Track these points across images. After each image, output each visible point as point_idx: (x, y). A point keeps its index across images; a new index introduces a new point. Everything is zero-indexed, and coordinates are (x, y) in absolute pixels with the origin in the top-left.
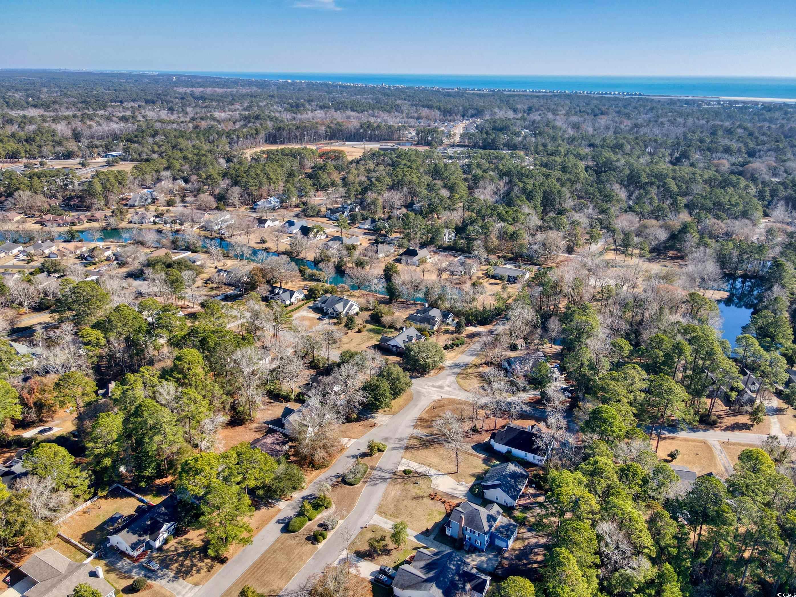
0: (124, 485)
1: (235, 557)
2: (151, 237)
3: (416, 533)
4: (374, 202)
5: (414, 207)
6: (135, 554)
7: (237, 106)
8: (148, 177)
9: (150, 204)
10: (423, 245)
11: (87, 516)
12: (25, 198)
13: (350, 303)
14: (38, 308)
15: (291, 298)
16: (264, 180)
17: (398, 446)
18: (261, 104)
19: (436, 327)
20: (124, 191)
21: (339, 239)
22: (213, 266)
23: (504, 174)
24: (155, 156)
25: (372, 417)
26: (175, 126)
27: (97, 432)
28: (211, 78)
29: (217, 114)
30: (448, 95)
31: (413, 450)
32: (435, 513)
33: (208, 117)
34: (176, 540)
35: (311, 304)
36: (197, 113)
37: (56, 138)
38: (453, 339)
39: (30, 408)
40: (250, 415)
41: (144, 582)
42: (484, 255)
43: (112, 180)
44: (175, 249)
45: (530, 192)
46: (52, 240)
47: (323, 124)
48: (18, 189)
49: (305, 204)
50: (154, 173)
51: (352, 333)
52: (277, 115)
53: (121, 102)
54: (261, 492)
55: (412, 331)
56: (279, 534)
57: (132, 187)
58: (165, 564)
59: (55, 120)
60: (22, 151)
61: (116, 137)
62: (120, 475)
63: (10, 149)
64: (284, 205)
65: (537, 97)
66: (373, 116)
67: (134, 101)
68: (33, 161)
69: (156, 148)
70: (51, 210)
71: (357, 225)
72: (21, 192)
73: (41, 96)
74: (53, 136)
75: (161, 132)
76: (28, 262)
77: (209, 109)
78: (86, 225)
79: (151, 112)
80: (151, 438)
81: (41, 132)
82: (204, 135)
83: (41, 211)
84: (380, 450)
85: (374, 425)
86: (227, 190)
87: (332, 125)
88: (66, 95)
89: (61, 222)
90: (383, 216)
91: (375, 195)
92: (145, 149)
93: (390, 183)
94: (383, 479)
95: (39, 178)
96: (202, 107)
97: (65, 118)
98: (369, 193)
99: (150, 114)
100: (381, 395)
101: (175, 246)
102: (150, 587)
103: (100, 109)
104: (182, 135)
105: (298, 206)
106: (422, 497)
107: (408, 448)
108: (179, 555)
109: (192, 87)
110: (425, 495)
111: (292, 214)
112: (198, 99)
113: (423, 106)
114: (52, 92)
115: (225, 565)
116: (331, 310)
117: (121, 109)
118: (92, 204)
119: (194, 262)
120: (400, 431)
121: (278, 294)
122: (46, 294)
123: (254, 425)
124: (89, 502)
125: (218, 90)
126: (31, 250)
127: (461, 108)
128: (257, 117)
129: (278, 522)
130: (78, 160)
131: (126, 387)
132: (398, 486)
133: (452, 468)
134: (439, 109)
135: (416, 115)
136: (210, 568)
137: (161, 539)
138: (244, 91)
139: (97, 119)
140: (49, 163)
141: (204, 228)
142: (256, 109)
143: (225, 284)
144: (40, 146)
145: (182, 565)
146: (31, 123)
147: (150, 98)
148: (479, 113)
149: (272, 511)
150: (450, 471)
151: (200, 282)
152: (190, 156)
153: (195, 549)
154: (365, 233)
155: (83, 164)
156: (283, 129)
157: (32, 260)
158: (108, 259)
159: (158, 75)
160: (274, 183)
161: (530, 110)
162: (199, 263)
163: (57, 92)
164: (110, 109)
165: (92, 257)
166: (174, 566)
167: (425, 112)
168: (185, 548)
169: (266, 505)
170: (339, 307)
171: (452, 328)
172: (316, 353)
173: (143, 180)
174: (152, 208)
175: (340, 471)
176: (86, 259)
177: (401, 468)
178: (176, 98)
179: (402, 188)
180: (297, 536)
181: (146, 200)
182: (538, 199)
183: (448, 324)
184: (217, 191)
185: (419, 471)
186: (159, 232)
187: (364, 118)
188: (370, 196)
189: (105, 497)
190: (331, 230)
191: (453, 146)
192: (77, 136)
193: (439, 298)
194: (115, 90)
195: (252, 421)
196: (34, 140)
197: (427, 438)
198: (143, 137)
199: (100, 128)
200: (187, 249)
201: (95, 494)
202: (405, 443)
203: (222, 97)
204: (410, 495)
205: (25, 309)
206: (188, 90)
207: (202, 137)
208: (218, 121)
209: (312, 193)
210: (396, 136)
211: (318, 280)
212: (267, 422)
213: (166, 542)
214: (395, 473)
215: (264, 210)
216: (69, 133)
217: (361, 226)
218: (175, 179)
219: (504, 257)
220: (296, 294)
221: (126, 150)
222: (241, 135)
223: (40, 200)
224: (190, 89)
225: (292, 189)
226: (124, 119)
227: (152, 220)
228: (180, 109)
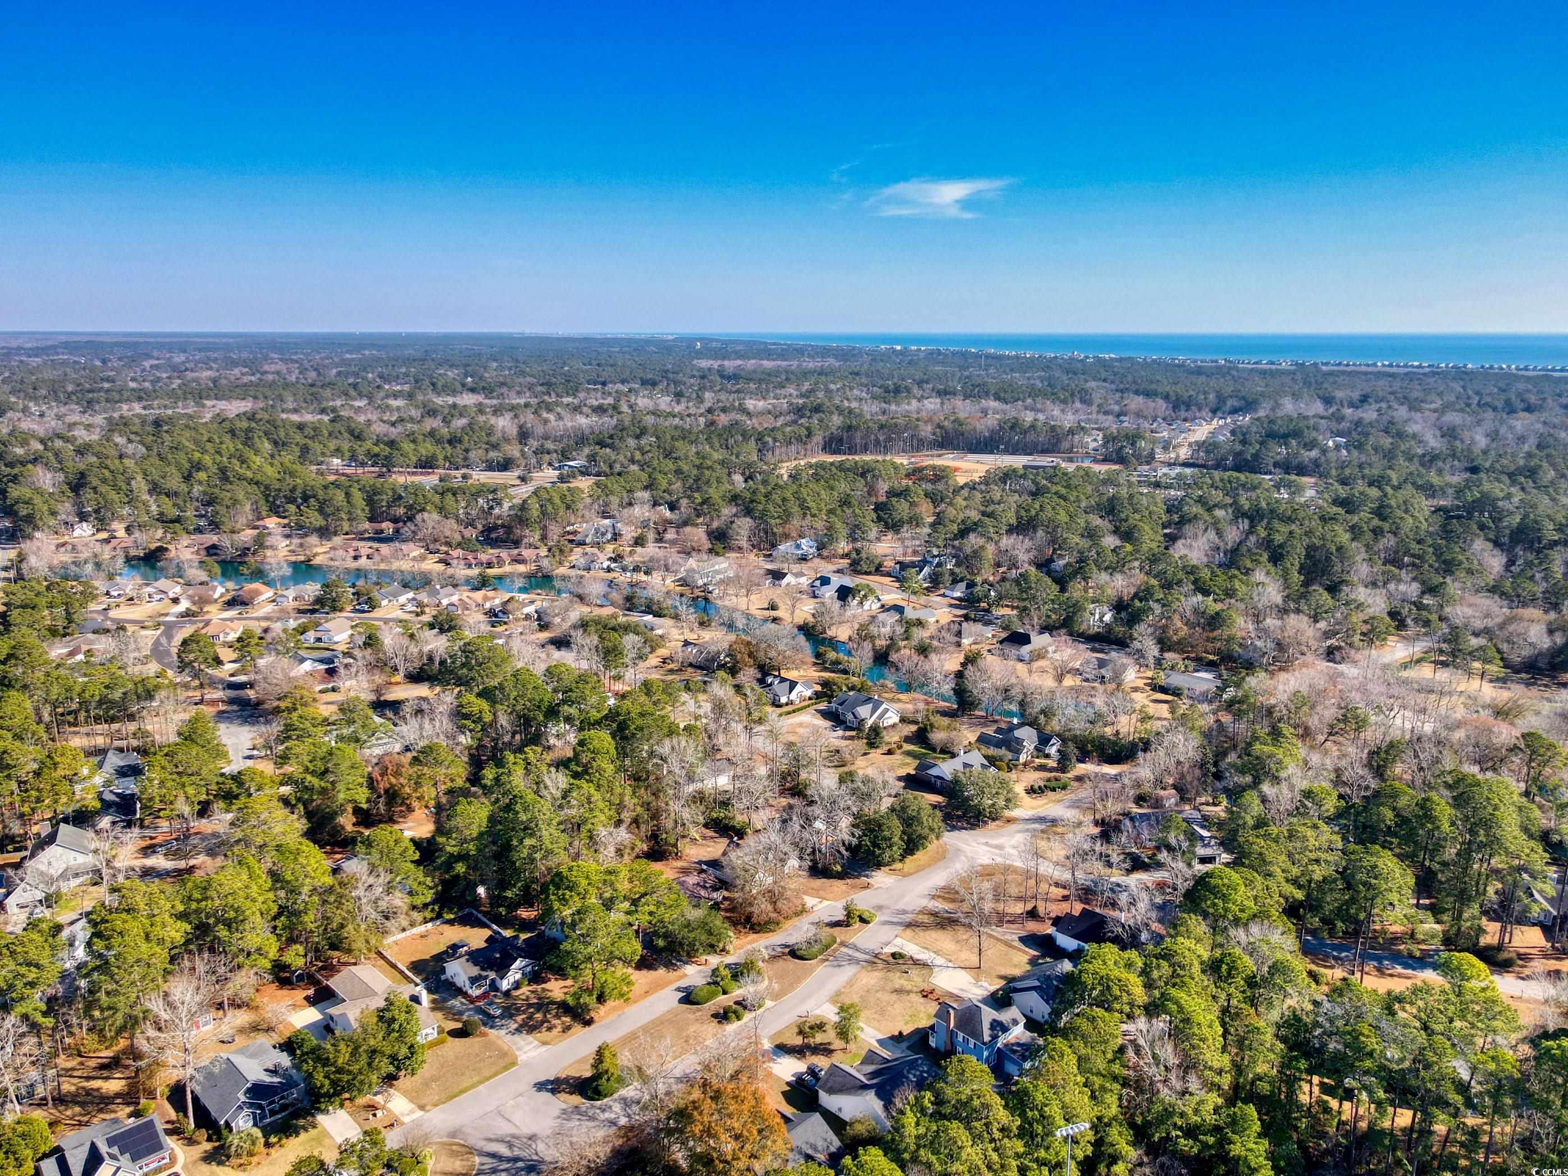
0: (481, 912)
1: (606, 1021)
2: (595, 588)
3: (881, 1036)
4: (977, 554)
5: (1053, 566)
6: (474, 992)
7: (791, 390)
8: (614, 500)
9: (609, 541)
10: (1047, 628)
11: (424, 941)
12: (430, 524)
13: (884, 706)
14: (415, 678)
15: (790, 692)
16: (796, 509)
17: (895, 920)
18: (832, 386)
19: (1023, 758)
20: (573, 520)
21: (899, 609)
22: (682, 638)
23: (1244, 515)
24: (634, 468)
25: (867, 876)
26: (677, 421)
27: (453, 823)
28: (761, 343)
29: (750, 404)
30: (1199, 371)
31: (917, 930)
32: (922, 1015)
33: (734, 408)
34: (530, 988)
35: (823, 706)
36: (718, 401)
37: (493, 439)
38: (1049, 780)
39: (379, 797)
40: (675, 846)
41: (477, 1027)
42: (1152, 650)
43: (557, 501)
44: (629, 610)
45: (1281, 546)
46: (455, 586)
47: (930, 420)
48: (423, 510)
49: (858, 552)
50: (625, 495)
51: (876, 755)
52: (854, 405)
53: (604, 384)
54: (661, 943)
55: (976, 758)
56: (675, 1003)
57: (587, 513)
58: (509, 1013)
59: (497, 411)
60: (440, 457)
61: (581, 440)
62: (477, 898)
63: (424, 453)
64: (825, 553)
65: (1392, 375)
66: (1032, 409)
67: (623, 382)
68: (453, 473)
69: (638, 456)
70: (463, 544)
71: (942, 591)
72: (426, 515)
73: (487, 375)
74: (488, 435)
75: (651, 431)
76: (417, 615)
77: (742, 395)
78: (507, 568)
79: (646, 400)
80: (521, 842)
81: (472, 429)
82: (720, 435)
83: (448, 544)
84: (863, 920)
85: (868, 886)
86: (732, 522)
87: (946, 423)
88: (523, 374)
89: (474, 562)
90: (991, 578)
91: (981, 541)
92: (621, 458)
93: (1013, 521)
94: (852, 960)
95: (454, 495)
96: (731, 392)
97: (513, 408)
98: (972, 536)
99: (643, 402)
100: (885, 839)
101: (630, 603)
102: (484, 1035)
103: (568, 394)
104: (685, 435)
105: (845, 556)
106: (908, 992)
107: (909, 925)
108: (530, 1006)
109: (724, 358)
110: (915, 989)
111: (834, 568)
112: (729, 378)
113: (1137, 393)
114: (503, 369)
115: (587, 1028)
116: (850, 717)
117: (599, 395)
118: (522, 537)
119: (652, 629)
120: (906, 899)
121: (771, 684)
122: (431, 659)
123: (680, 864)
124: (430, 925)
125: (768, 364)
126: (424, 597)
127: (1212, 396)
128: (817, 409)
129: (678, 989)
130: (517, 473)
131: (501, 771)
132: (876, 974)
133: (974, 960)
134: (1166, 397)
135: (1117, 408)
136: (566, 1029)
137: (512, 980)
138: (811, 365)
139: (559, 409)
140: (475, 477)
141: (684, 582)
142: (821, 395)
143: (691, 665)
144: (467, 451)
145: (530, 1018)
146: (461, 415)
147: (649, 376)
148: (1248, 405)
149: (672, 975)
150: (967, 964)
151: (653, 660)
152: (685, 468)
153: (553, 1003)
154: (951, 605)
155: (523, 479)
156: (857, 428)
157: (423, 613)
158: (528, 617)
159: (673, 340)
160: (813, 516)
161: (1364, 399)
162: (659, 632)
163: (510, 369)
164: (582, 395)
165: (505, 612)
166: (520, 1018)
167: (1136, 402)
168: (539, 999)
169: (666, 966)
170: (864, 711)
171: (1052, 763)
172: (803, 775)
173: (606, 504)
174: (610, 548)
175: (791, 940)
176: (496, 616)
177: (889, 950)
178: (693, 376)
179: (1035, 531)
180: (699, 1010)
181: (603, 534)
182: (1294, 561)
183: (1047, 756)
184: (715, 525)
185: (916, 957)
186: (611, 584)
187: (1011, 411)
188: (974, 540)
189: (451, 922)
190: (892, 596)
191: (1170, 465)
192: (524, 436)
193: (1043, 712)
194: (599, 365)
195: (678, 856)
196: (460, 441)
197: (946, 915)
198: (621, 439)
199: (561, 423)
200: (649, 610)
201: (439, 916)
202: (908, 918)
203: (769, 375)
204: (889, 986)
205: (399, 678)
206: (715, 364)
207: (715, 441)
208: (748, 414)
209: (873, 534)
210: (1065, 445)
211: (845, 672)
212: (700, 863)
213: (517, 985)
214: (876, 956)
215: (785, 559)
216: (513, 431)
217: (948, 592)
218: (656, 504)
219: (1198, 660)
220: (798, 688)
221: (592, 458)
222: (780, 437)
223: (450, 529)
224: (719, 362)
225: (839, 525)
226: (600, 410)
227: (605, 565)
228: (694, 396)
